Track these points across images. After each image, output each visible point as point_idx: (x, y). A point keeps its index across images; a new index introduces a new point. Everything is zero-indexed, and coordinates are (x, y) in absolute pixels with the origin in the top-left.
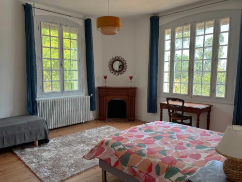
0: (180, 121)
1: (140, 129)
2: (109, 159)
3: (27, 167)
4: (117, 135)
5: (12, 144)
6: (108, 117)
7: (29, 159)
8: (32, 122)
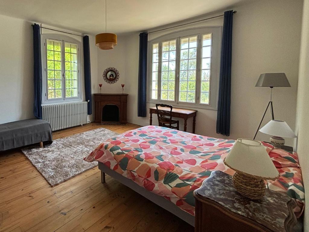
0: (169, 125)
1: (135, 134)
2: (109, 163)
3: (34, 166)
4: (114, 139)
5: (21, 145)
6: (102, 121)
7: (35, 159)
8: (38, 126)
